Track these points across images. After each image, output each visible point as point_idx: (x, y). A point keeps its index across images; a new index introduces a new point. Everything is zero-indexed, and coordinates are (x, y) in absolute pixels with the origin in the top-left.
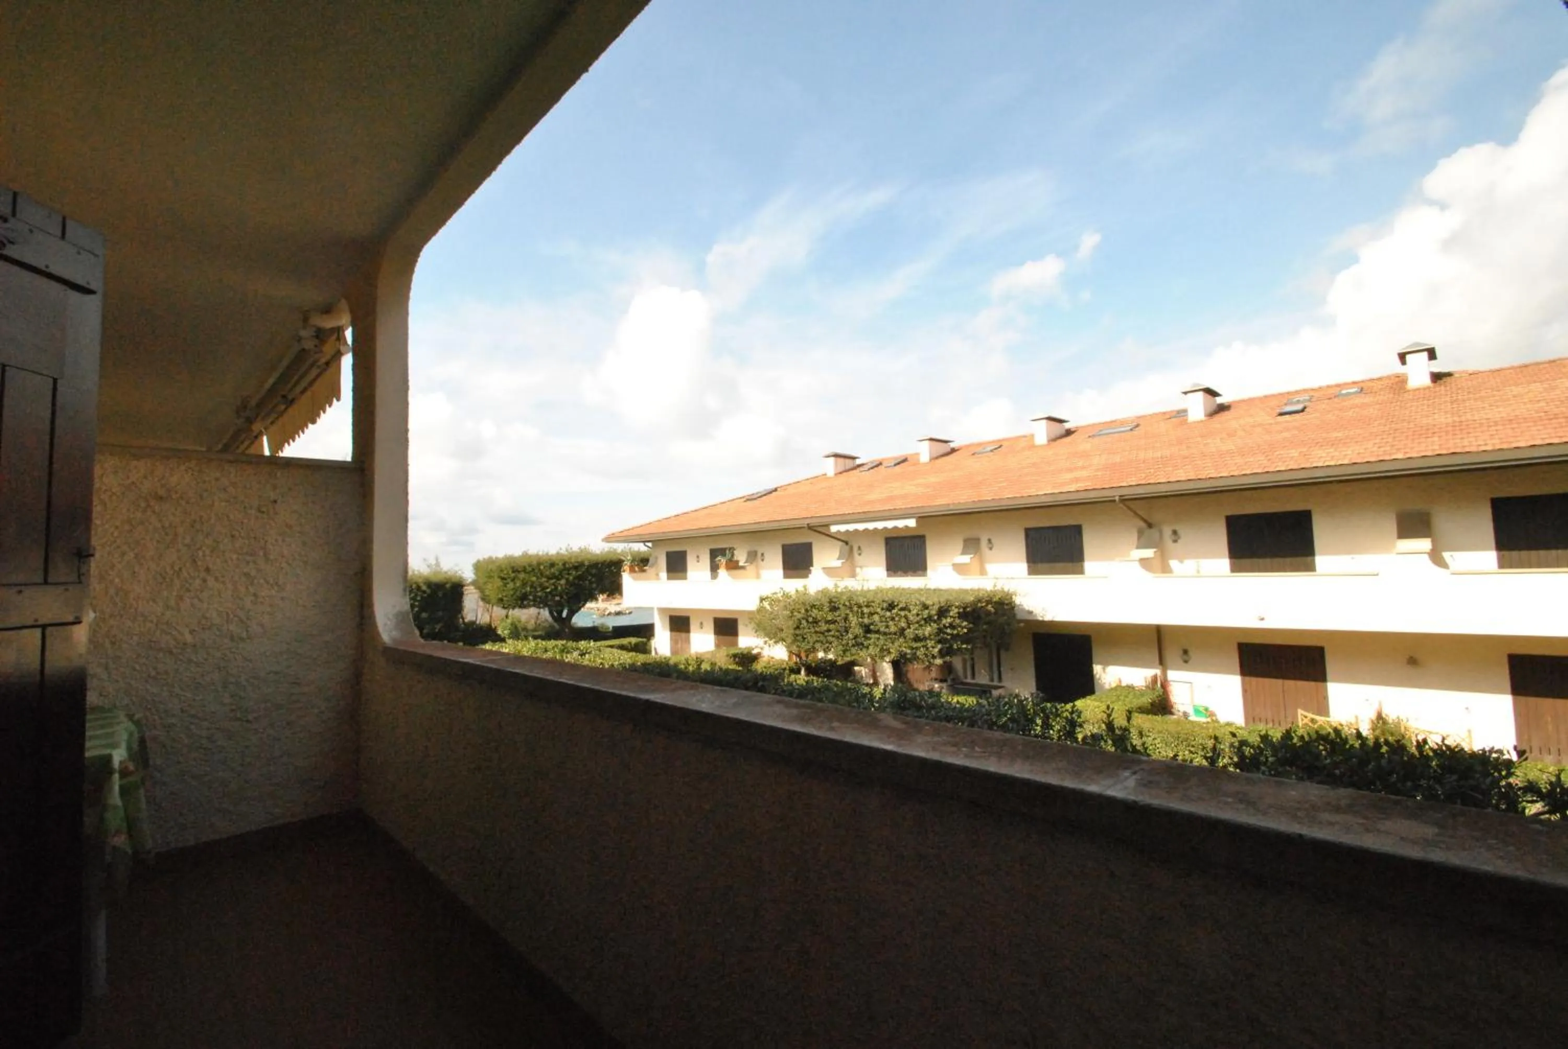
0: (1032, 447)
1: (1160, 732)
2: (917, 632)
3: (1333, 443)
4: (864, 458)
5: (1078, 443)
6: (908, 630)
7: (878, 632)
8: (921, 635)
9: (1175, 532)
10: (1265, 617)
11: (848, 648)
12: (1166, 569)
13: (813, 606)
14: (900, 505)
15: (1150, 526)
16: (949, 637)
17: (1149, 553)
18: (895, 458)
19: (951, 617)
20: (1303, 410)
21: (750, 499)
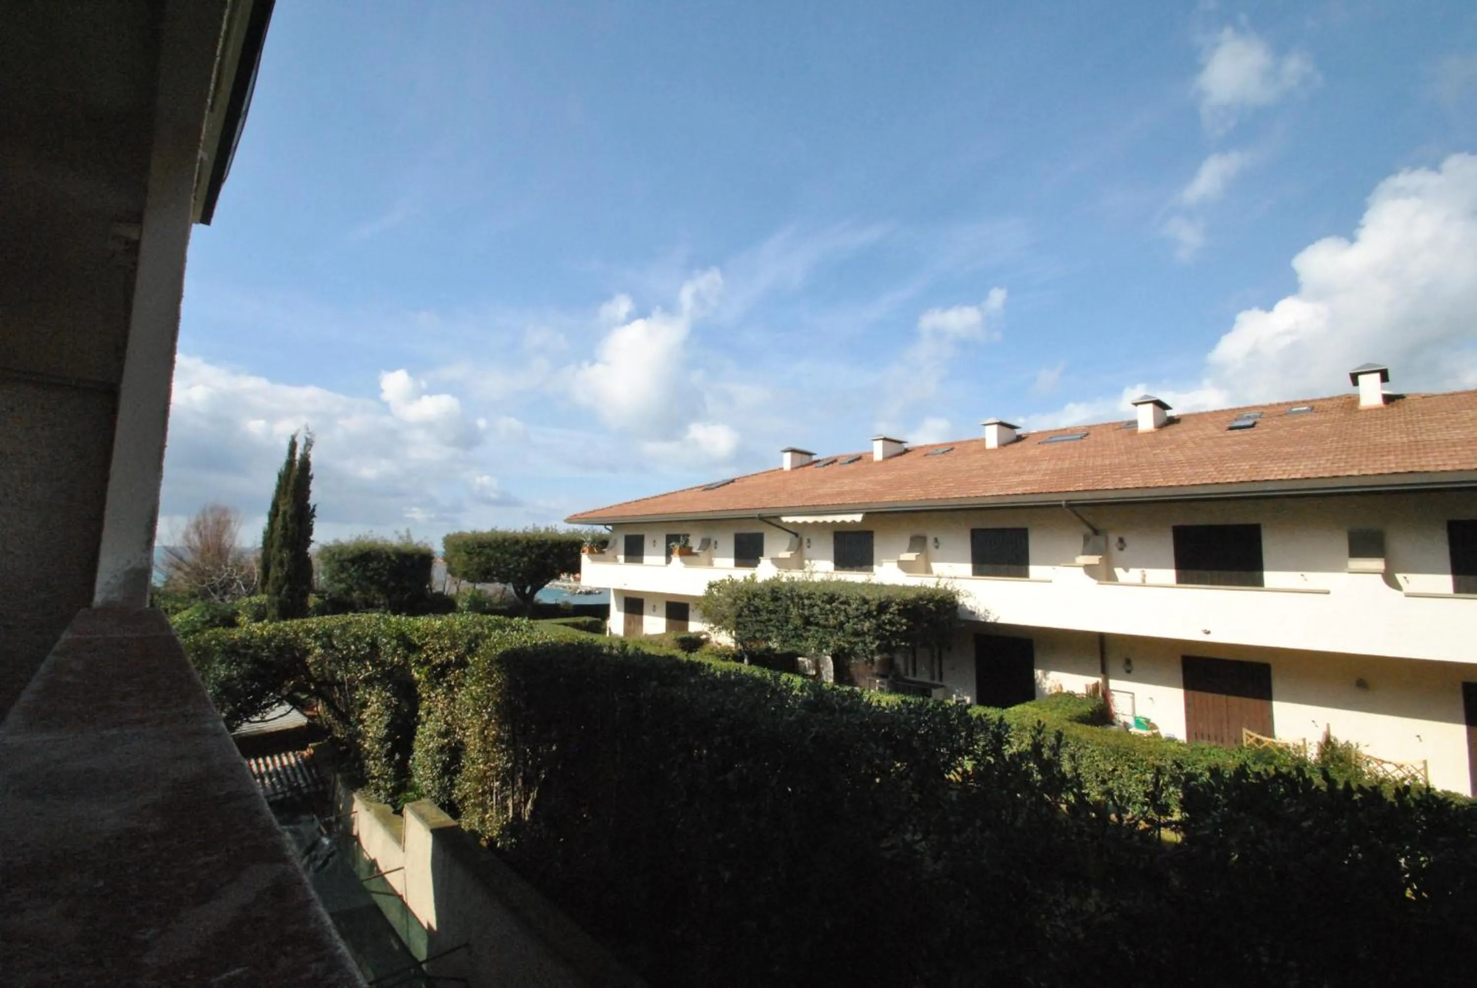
0: (983, 450)
1: (1099, 744)
2: (856, 626)
3: (1287, 458)
4: (821, 454)
5: (1028, 449)
6: (847, 624)
7: (817, 624)
8: (860, 629)
9: (1121, 540)
10: (1211, 631)
11: (788, 639)
12: (1111, 578)
13: (755, 595)
14: (848, 500)
15: (1096, 532)
16: (888, 634)
17: (1094, 560)
18: (850, 456)
19: (891, 613)
20: (1253, 426)
21: (708, 488)
